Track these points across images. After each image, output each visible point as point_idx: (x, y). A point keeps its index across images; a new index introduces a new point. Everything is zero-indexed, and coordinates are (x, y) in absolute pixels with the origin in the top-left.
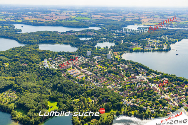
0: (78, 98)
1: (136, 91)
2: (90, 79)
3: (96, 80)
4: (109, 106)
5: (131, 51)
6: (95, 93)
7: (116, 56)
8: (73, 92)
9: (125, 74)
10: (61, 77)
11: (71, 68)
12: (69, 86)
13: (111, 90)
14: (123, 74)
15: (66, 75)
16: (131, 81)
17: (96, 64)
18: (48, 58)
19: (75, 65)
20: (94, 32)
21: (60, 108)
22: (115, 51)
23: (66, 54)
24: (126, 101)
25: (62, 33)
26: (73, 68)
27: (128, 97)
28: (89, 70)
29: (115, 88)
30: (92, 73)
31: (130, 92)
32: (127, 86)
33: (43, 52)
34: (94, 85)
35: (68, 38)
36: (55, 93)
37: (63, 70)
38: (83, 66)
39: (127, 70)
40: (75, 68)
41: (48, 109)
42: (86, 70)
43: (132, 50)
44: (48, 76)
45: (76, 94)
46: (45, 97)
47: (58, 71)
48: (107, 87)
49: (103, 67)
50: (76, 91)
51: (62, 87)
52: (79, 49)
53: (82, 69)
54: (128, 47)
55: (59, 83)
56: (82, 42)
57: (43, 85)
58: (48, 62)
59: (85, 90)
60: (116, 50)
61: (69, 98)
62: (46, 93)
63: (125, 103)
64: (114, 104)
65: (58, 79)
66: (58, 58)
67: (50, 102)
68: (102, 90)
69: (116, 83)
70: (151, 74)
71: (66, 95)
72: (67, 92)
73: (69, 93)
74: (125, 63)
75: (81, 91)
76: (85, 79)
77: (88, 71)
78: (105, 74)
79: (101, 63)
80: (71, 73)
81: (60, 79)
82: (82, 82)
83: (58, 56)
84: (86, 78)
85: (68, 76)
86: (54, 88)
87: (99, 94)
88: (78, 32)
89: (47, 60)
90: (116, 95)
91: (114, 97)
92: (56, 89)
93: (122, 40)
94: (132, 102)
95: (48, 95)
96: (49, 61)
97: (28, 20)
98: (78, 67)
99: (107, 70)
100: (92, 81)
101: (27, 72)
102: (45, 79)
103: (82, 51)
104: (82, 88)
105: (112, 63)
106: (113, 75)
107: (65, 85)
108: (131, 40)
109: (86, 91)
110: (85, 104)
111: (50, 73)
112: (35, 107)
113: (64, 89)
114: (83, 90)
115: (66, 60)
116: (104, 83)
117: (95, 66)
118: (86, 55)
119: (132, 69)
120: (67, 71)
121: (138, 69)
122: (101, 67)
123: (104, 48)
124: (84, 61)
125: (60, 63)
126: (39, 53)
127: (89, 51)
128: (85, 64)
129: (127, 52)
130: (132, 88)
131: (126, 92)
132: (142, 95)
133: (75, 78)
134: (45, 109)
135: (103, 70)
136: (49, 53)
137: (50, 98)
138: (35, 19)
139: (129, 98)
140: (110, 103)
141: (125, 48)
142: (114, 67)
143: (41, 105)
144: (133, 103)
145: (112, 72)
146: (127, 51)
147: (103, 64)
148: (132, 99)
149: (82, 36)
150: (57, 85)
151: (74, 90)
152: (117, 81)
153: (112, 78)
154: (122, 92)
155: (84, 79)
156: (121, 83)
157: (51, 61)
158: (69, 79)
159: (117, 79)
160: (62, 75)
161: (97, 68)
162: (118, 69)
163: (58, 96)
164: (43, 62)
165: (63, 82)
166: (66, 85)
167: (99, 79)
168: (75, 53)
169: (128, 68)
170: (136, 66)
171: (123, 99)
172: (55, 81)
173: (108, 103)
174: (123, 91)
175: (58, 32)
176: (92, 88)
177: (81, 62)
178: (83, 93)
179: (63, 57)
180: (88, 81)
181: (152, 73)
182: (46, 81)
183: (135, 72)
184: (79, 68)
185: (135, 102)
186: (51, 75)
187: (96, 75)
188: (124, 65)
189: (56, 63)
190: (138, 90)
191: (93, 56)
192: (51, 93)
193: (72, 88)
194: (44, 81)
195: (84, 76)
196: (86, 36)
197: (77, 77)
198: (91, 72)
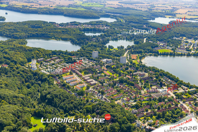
0: (73, 115)
1: (157, 110)
2: (93, 89)
3: (102, 91)
4: (116, 128)
5: (157, 54)
6: (98, 109)
7: (134, 59)
8: (68, 106)
9: (143, 85)
10: (52, 85)
11: (69, 73)
12: (62, 97)
13: (120, 106)
14: (140, 85)
15: (59, 83)
16: (150, 95)
17: (104, 69)
18: (37, 59)
19: (74, 69)
20: (106, 25)
21: (48, 127)
22: (133, 53)
23: (63, 54)
24: (141, 122)
25: (61, 25)
26: (71, 74)
27: (143, 118)
28: (93, 77)
29: (127, 104)
30: (96, 82)
31: (147, 111)
32: (143, 102)
33: (32, 50)
34: (97, 98)
35: (69, 32)
36: (43, 107)
37: (56, 76)
38: (86, 71)
39: (147, 80)
40: (74, 74)
41: (30, 127)
42: (89, 78)
43: (158, 52)
44: (36, 82)
45: (71, 109)
46: (28, 111)
47: (49, 76)
48: (116, 102)
49: (113, 74)
50: (72, 105)
51: (53, 99)
52: (82, 48)
53: (83, 76)
54: (152, 47)
55: (49, 93)
56: (88, 38)
57: (27, 95)
58: (37, 63)
59: (84, 104)
60: (135, 52)
61: (62, 114)
62: (30, 106)
63: (139, 125)
64: (123, 126)
65: (49, 88)
66: (52, 59)
67: (35, 119)
68: (107, 105)
69: (129, 97)
70: (180, 87)
71: (58, 109)
72: (58, 107)
73: (62, 108)
74: (146, 70)
75: (79, 105)
76: (86, 89)
77: (91, 78)
78: (115, 85)
79: (111, 68)
80: (67, 81)
81: (50, 88)
82: (81, 93)
83: (51, 56)
84: (88, 88)
85: (62, 84)
86: (41, 99)
87: (104, 111)
88: (84, 24)
89: (36, 61)
90: (127, 114)
91: (124, 116)
92: (44, 101)
93: (145, 38)
94: (148, 125)
95: (33, 109)
96: (39, 63)
97: (15, 5)
98: (78, 72)
99: (118, 79)
100: (96, 93)
101: (7, 77)
102: (31, 87)
103: (87, 50)
104: (80, 101)
105: (126, 70)
106: (127, 85)
107: (56, 96)
108: (158, 39)
109: (85, 107)
110: (82, 124)
111: (38, 79)
112: (13, 124)
113: (56, 102)
114: (82, 105)
115: (63, 62)
116: (112, 96)
117: (102, 72)
118: (91, 56)
119: (155, 78)
120: (62, 77)
121: (162, 79)
122: (111, 74)
123: (118, 48)
124: (88, 65)
125: (54, 66)
126: (26, 51)
127: (95, 52)
128: (88, 69)
129: (150, 55)
130: (151, 105)
131: (142, 111)
132: (164, 116)
133: (72, 87)
134: (26, 128)
135: (113, 78)
136: (39, 51)
137: (35, 112)
138: (25, 4)
139: (145, 119)
140: (117, 124)
141: (148, 50)
142: (128, 75)
143: (21, 122)
144: (150, 125)
145: (126, 81)
146: (151, 53)
147: (114, 71)
148: (149, 120)
149: (88, 30)
150: (46, 96)
151: (68, 104)
152: (131, 94)
153: (125, 91)
154: (136, 111)
155: (84, 89)
156: (136, 98)
157: (42, 63)
158: (64, 88)
159: (131, 91)
160: (55, 83)
161: (105, 75)
162: (134, 78)
163: (46, 110)
164: (30, 63)
165: (55, 93)
166: (59, 96)
167: (106, 91)
168: (76, 53)
169: (148, 78)
170: (161, 75)
171: (136, 119)
172: (43, 90)
173: (114, 124)
174: (137, 109)
175: (55, 23)
176: (95, 102)
177: (83, 66)
178: (81, 108)
179: (59, 58)
180: (90, 92)
181: (183, 86)
182: (32, 90)
183: (158, 84)
184: (80, 74)
185: (153, 125)
186: (40, 82)
187: (103, 85)
188: (144, 73)
189: (49, 66)
190: (159, 108)
191: (101, 59)
192: (36, 107)
193: (67, 100)
194: (29, 90)
195: (86, 85)
196: (95, 31)
197: (74, 87)
198: (96, 80)
